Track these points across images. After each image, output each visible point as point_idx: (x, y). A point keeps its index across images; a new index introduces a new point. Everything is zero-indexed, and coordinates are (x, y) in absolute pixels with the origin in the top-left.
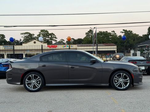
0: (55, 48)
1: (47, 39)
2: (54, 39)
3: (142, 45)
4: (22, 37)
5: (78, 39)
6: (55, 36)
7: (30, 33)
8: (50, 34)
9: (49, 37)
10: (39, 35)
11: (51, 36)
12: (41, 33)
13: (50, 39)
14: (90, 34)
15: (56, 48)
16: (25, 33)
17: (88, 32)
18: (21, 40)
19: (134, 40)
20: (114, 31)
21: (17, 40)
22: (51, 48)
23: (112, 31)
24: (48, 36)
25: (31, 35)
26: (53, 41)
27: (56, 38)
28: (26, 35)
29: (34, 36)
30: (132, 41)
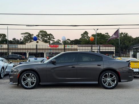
0: (56, 48)
1: (45, 39)
2: (52, 39)
3: (137, 47)
4: (23, 37)
5: (75, 40)
6: (53, 36)
7: (29, 34)
8: (49, 34)
9: (47, 38)
10: (38, 36)
11: (50, 36)
12: (40, 33)
13: (48, 39)
14: (85, 35)
15: (58, 48)
16: (25, 33)
17: (84, 33)
18: (21, 39)
19: (130, 42)
20: (107, 33)
21: (17, 40)
22: (53, 48)
23: (105, 33)
24: (47, 36)
25: (30, 35)
26: (51, 41)
27: (54, 38)
28: (26, 35)
29: (33, 36)
30: (128, 42)
